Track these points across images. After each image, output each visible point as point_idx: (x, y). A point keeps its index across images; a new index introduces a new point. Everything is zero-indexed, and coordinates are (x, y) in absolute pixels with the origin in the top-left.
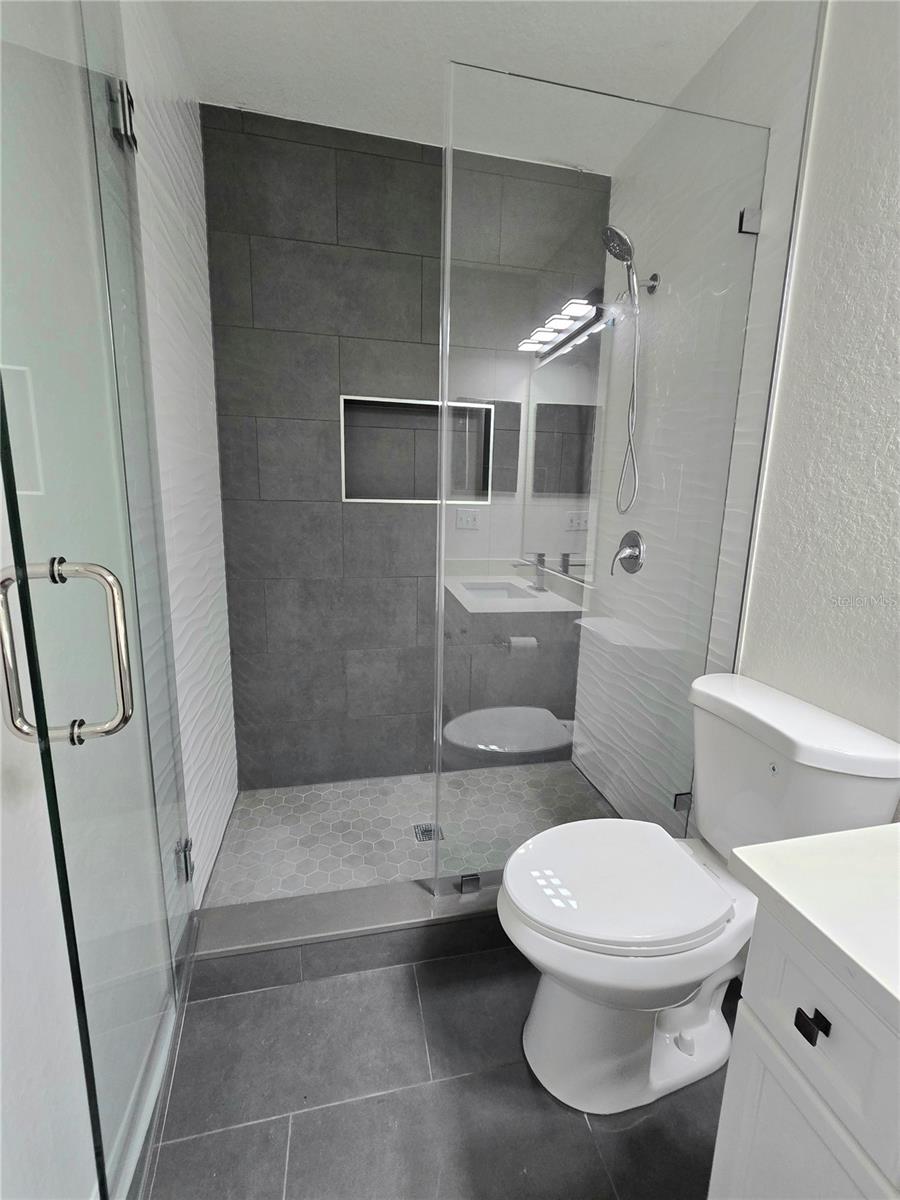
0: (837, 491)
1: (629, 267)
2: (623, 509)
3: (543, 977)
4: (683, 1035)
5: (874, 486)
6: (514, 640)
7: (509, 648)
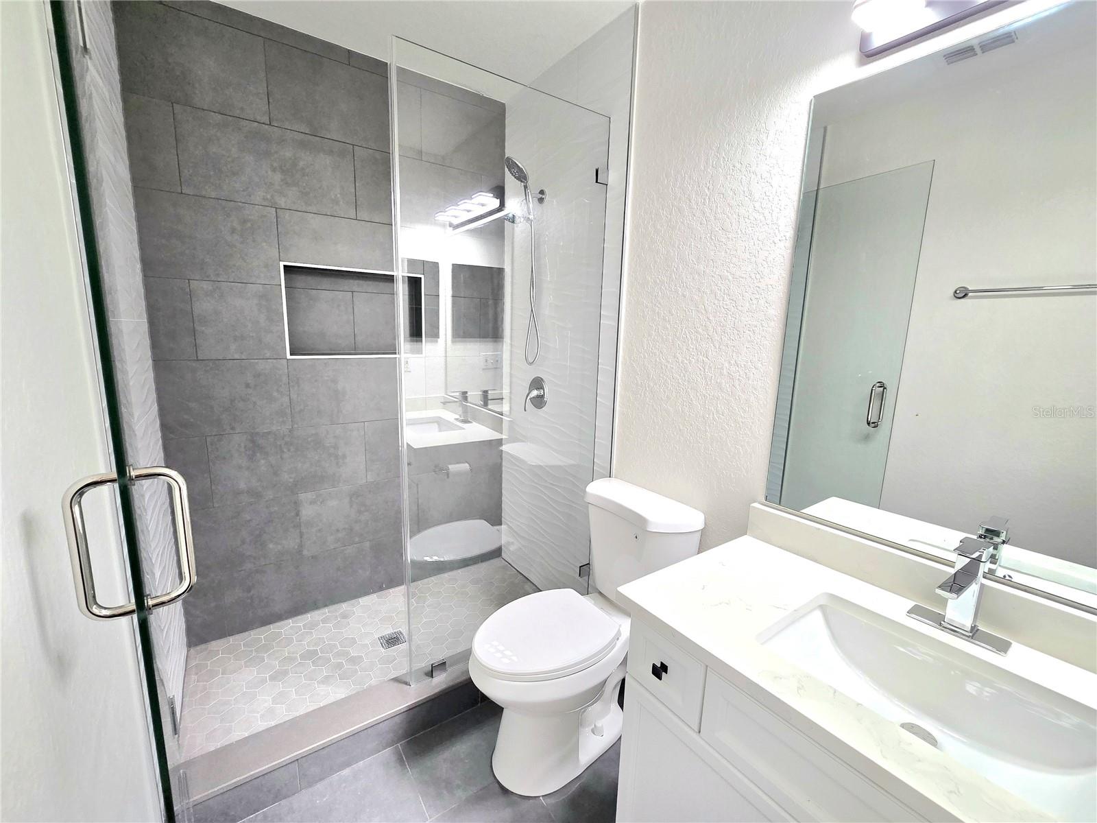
1: (526, 187)
2: (531, 360)
4: (597, 724)
5: (677, 358)
6: (450, 467)
7: (447, 474)
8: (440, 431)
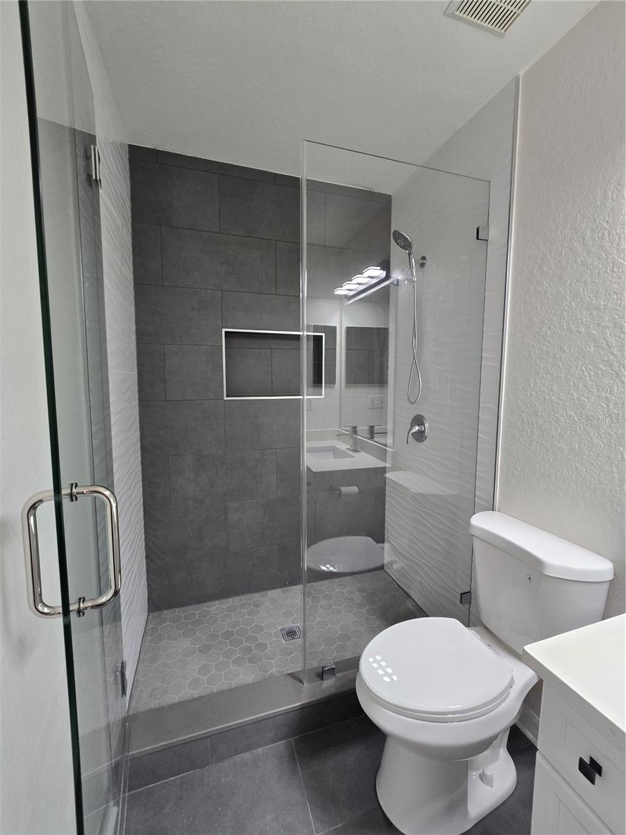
0: (549, 397)
1: (410, 254)
2: (413, 401)
3: (388, 738)
4: (485, 771)
5: (572, 395)
6: (342, 488)
7: (340, 495)
8: (335, 458)
